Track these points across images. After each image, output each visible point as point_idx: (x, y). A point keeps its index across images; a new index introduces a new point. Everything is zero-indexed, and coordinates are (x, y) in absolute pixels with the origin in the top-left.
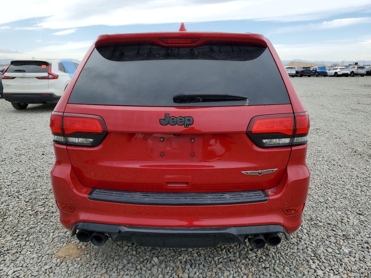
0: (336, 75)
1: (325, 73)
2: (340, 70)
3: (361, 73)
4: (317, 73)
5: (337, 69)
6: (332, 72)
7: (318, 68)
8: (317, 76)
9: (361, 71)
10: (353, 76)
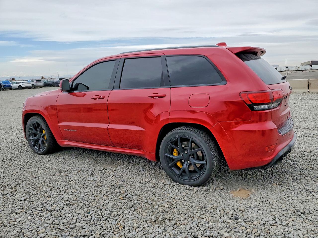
0: (20, 88)
1: (10, 87)
2: (23, 84)
3: (40, 85)
4: (3, 87)
5: (20, 83)
6: (17, 85)
7: (2, 83)
8: (3, 90)
9: (39, 83)
10: (34, 88)
